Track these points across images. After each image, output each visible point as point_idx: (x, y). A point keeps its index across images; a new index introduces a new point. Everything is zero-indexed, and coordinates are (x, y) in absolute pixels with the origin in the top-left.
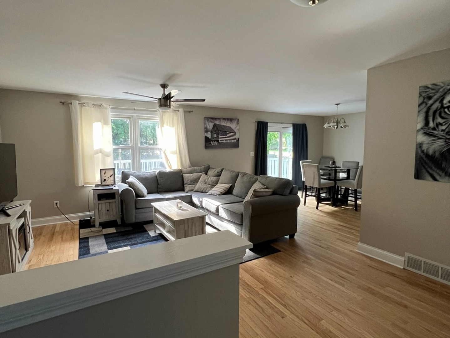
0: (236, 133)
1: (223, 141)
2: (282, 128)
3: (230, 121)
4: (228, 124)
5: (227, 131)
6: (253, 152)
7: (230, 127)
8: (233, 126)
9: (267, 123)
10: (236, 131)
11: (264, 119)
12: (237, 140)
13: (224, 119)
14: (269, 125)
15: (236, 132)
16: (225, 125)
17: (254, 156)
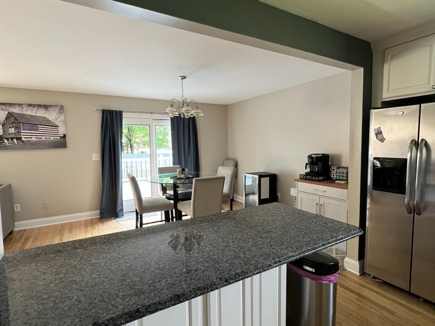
0: (58, 127)
1: (32, 138)
2: (152, 119)
3: (44, 109)
4: (41, 113)
5: (37, 123)
6: (99, 154)
7: (46, 117)
8: (51, 116)
9: (121, 113)
10: (57, 123)
11: (114, 106)
12: (60, 137)
13: (29, 105)
14: (124, 115)
15: (59, 125)
16: (34, 114)
17: (99, 159)
